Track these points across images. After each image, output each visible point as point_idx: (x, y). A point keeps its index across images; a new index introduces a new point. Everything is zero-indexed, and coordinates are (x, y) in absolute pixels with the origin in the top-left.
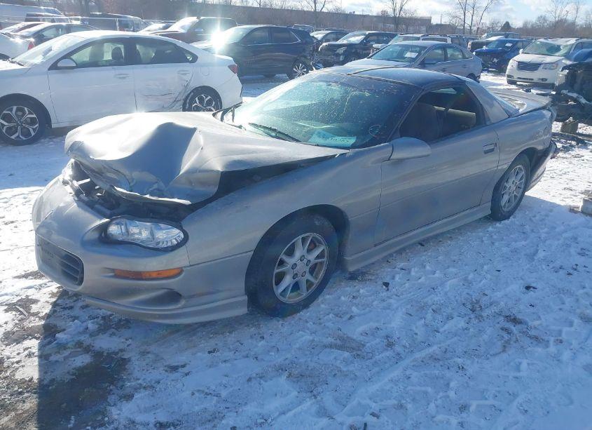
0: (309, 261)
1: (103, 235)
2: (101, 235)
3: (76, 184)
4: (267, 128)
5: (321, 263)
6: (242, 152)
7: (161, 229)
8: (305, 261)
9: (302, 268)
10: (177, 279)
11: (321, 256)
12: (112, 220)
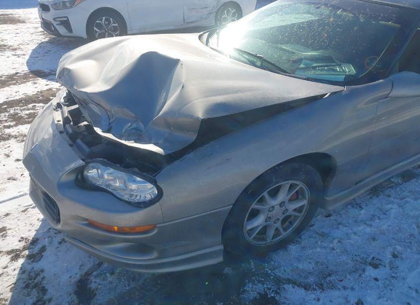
0: (287, 210)
1: (80, 176)
2: (77, 177)
3: (66, 109)
4: (252, 55)
5: (296, 217)
6: (226, 91)
7: (135, 181)
8: (283, 208)
9: (278, 213)
10: (149, 235)
11: (299, 210)
12: (87, 163)
